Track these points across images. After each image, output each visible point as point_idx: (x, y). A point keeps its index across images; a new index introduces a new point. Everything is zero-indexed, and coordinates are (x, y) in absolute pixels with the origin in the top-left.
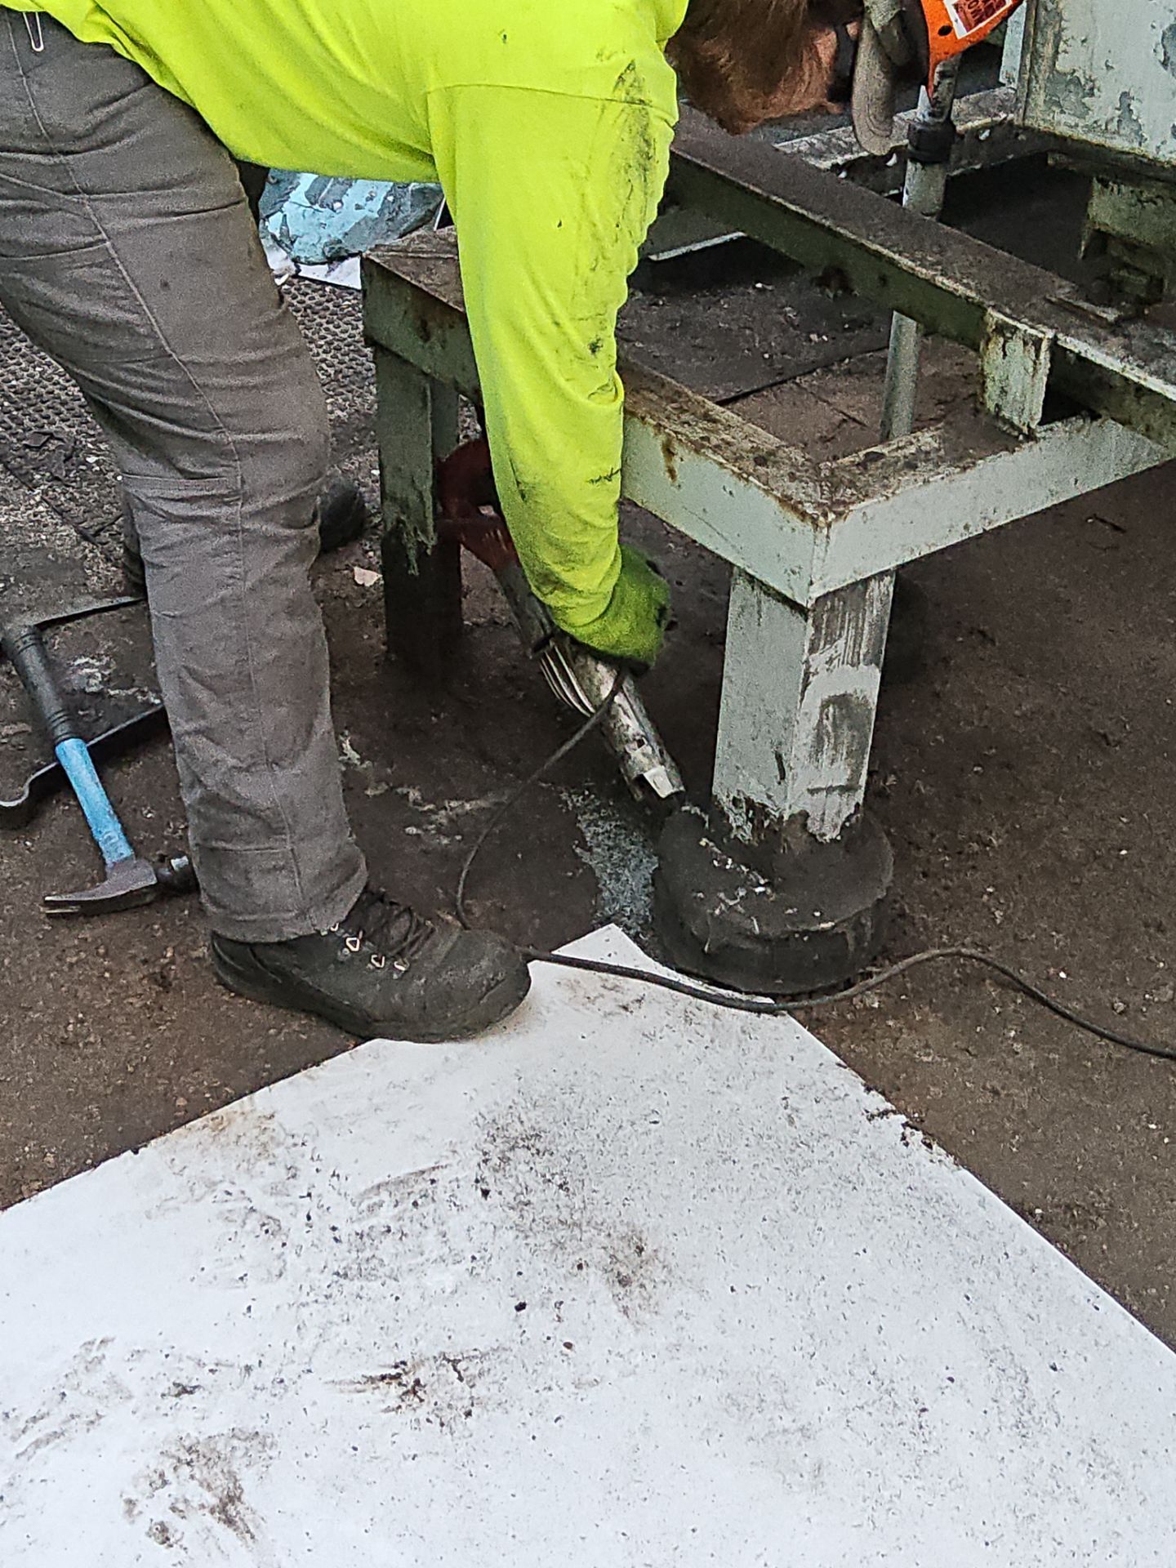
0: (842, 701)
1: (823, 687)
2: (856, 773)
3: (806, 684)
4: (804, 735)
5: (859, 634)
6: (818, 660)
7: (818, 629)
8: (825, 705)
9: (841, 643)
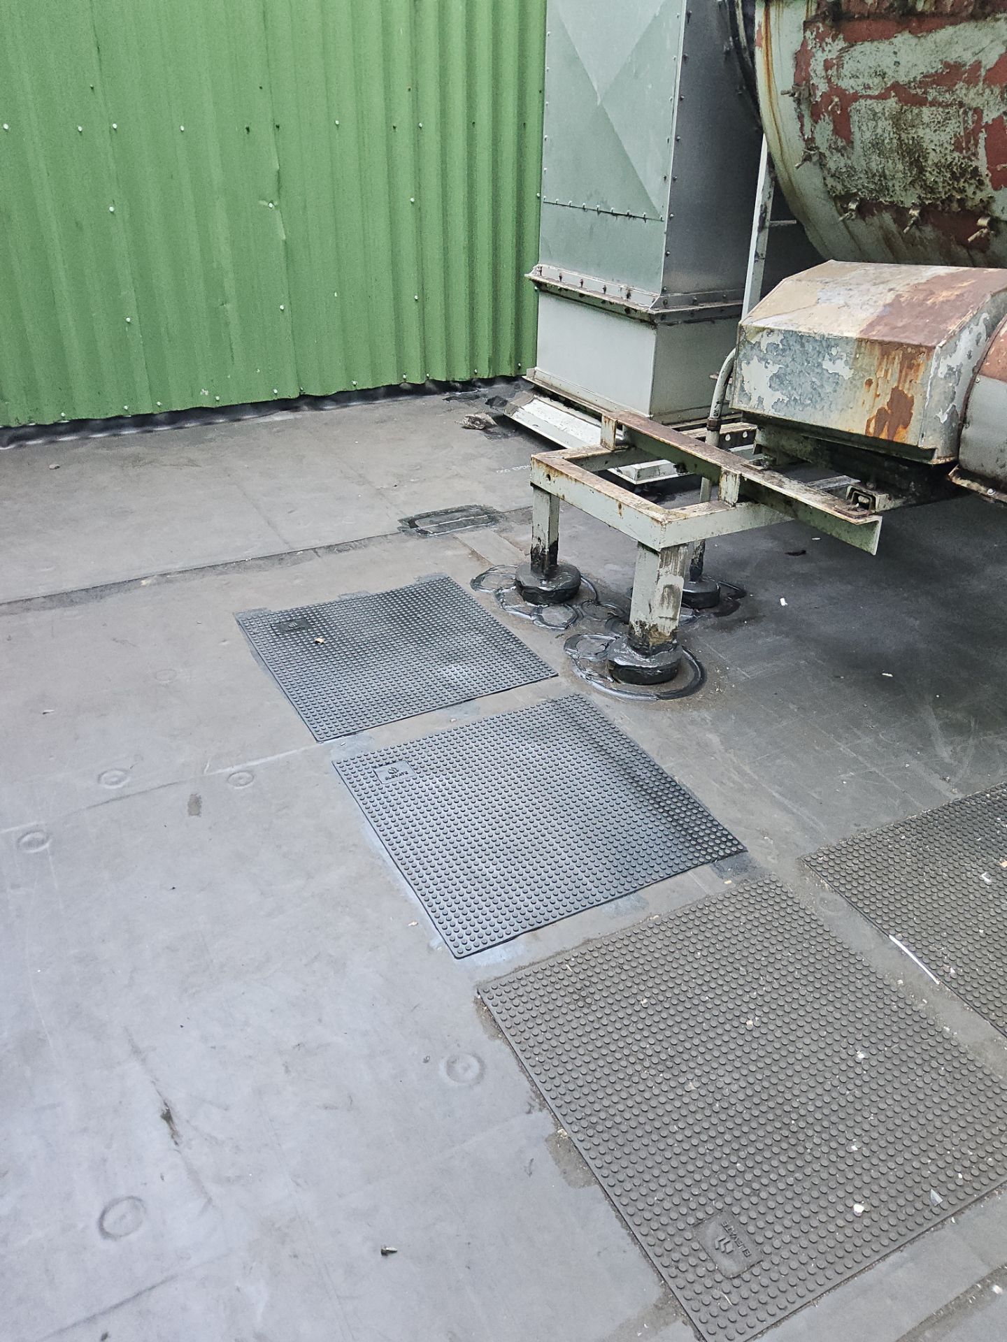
0: (670, 587)
1: (665, 581)
2: (676, 614)
3: (658, 579)
4: (658, 597)
5: (676, 565)
6: (662, 571)
7: (662, 561)
8: (665, 587)
9: (670, 566)
